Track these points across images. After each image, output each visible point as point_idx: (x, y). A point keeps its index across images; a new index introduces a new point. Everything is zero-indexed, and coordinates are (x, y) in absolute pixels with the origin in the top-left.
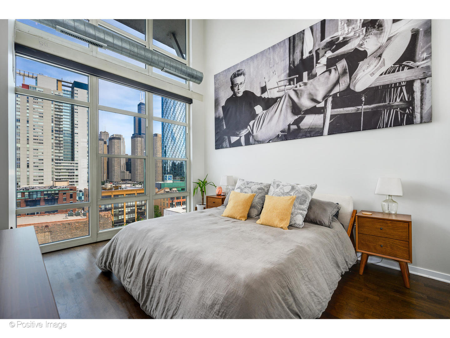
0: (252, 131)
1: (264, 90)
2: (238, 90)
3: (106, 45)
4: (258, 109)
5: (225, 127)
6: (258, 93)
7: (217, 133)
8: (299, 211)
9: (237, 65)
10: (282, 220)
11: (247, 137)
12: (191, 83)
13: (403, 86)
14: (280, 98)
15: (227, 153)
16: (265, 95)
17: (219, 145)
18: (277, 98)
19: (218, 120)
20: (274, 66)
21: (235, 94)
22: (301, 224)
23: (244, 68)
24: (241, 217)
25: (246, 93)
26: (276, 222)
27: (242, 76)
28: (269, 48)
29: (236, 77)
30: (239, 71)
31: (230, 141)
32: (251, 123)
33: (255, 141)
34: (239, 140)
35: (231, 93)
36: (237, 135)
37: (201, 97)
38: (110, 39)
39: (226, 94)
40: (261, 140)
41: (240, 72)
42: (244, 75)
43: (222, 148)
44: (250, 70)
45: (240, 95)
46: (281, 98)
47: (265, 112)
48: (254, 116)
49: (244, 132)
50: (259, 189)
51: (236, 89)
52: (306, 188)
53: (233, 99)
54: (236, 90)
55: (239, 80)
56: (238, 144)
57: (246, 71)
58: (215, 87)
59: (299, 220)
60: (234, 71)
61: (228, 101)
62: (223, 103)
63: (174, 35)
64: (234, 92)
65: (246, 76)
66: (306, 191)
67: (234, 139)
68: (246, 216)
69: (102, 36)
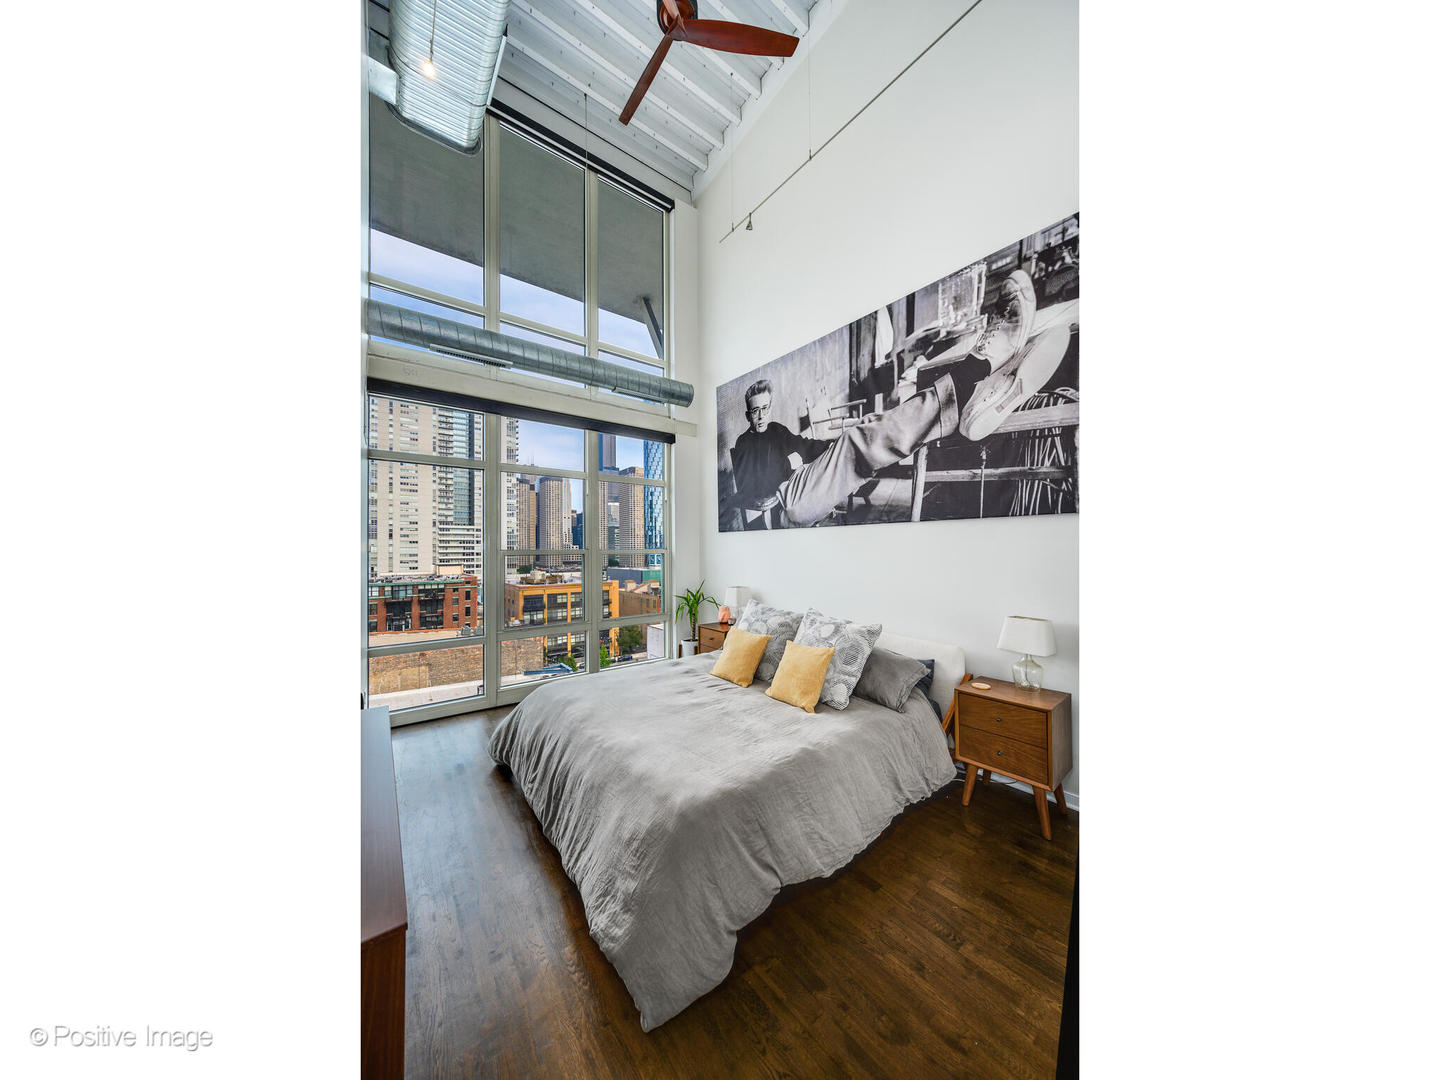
0: (785, 501)
1: (805, 423)
2: (760, 419)
3: (511, 363)
4: (795, 460)
5: (736, 491)
6: (795, 429)
7: (721, 502)
8: (843, 677)
9: (757, 371)
10: (805, 693)
11: (777, 511)
12: (673, 406)
13: (1057, 435)
14: (833, 441)
15: (740, 541)
16: (808, 434)
17: (725, 526)
18: (829, 441)
19: (722, 475)
20: (823, 378)
21: (753, 427)
22: (843, 701)
23: (770, 378)
24: (739, 680)
25: (773, 426)
26: (795, 697)
27: (767, 393)
28: (814, 342)
29: (755, 394)
30: (760, 382)
31: (744, 518)
32: (783, 487)
33: (790, 521)
34: (761, 518)
35: (748, 425)
36: (757, 508)
37: (694, 429)
38: (517, 352)
39: (738, 427)
40: (799, 520)
41: (762, 386)
42: (770, 391)
43: (731, 530)
44: (779, 381)
45: (763, 429)
46: (835, 441)
47: (806, 466)
48: (787, 473)
49: (770, 504)
50: (781, 625)
51: (755, 417)
52: (860, 633)
53: (750, 437)
54: (755, 420)
55: (761, 400)
56: (758, 525)
57: (773, 383)
58: (718, 411)
59: (841, 694)
60: (753, 382)
61: (741, 439)
62: (732, 444)
63: (647, 301)
64: (752, 423)
65: (774, 393)
66: (859, 637)
67: (752, 515)
68: (751, 677)
69: (504, 348)
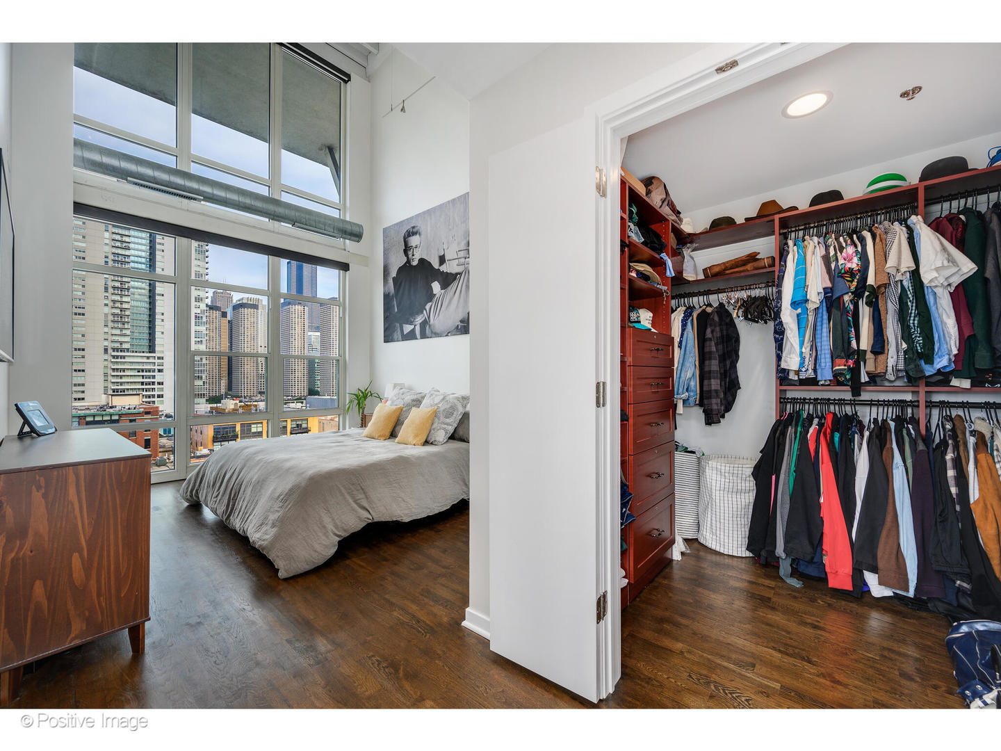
0: (429, 317)
1: (442, 260)
2: (413, 255)
3: (203, 198)
4: (436, 286)
5: (396, 310)
6: (436, 265)
7: (386, 318)
8: (444, 426)
9: (412, 218)
10: (416, 435)
11: (424, 324)
12: (347, 241)
14: (459, 274)
15: (399, 348)
16: (444, 268)
17: (388, 338)
18: (457, 274)
19: (387, 297)
21: (408, 261)
23: (421, 226)
24: (379, 436)
25: (422, 262)
26: (411, 438)
27: (418, 236)
28: (449, 201)
29: (410, 236)
30: (413, 227)
31: (402, 331)
32: (428, 307)
33: (432, 332)
34: (413, 331)
35: (405, 259)
36: (411, 323)
37: (366, 261)
38: (207, 189)
40: (438, 331)
41: (415, 230)
42: (420, 235)
43: (392, 341)
45: (415, 263)
46: (460, 274)
47: (443, 291)
48: (430, 296)
49: (419, 319)
50: (412, 400)
51: (410, 253)
52: (458, 399)
53: (406, 269)
54: (410, 256)
55: (414, 241)
56: (411, 336)
57: (422, 230)
58: (384, 247)
59: (441, 436)
60: (408, 227)
61: (401, 270)
62: (394, 274)
64: (408, 258)
65: (422, 237)
66: (457, 402)
67: (408, 328)
68: (388, 434)
69: (195, 185)
